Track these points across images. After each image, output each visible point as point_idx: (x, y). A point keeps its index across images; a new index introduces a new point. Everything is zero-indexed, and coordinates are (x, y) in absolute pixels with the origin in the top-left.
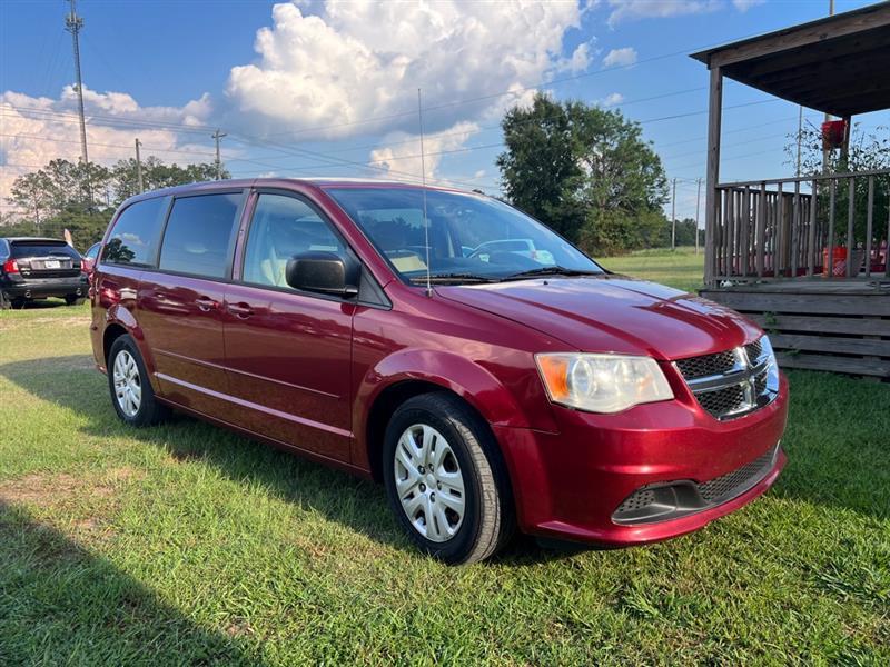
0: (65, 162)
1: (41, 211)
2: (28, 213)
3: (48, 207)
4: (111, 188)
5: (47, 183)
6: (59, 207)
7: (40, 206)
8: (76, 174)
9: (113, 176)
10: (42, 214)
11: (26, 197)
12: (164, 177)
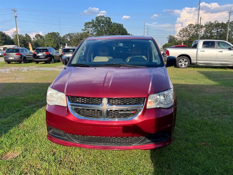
0: (192, 24)
1: (184, 38)
2: (181, 38)
3: (186, 36)
4: (203, 30)
5: (187, 30)
6: (189, 36)
7: (184, 36)
8: (194, 27)
9: (204, 27)
10: (185, 39)
11: (181, 34)
12: (219, 26)
